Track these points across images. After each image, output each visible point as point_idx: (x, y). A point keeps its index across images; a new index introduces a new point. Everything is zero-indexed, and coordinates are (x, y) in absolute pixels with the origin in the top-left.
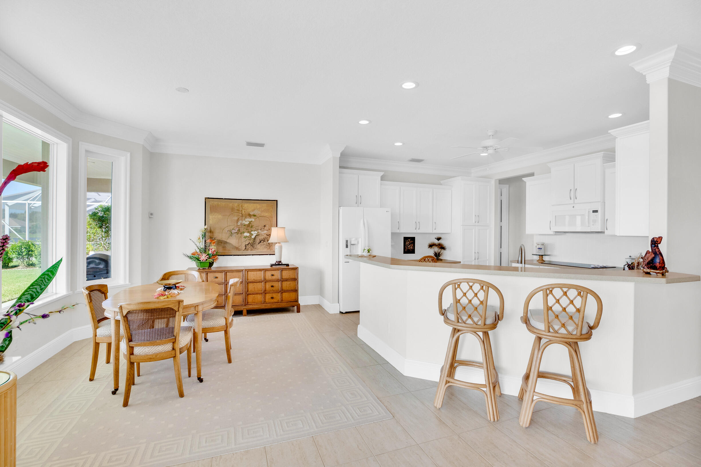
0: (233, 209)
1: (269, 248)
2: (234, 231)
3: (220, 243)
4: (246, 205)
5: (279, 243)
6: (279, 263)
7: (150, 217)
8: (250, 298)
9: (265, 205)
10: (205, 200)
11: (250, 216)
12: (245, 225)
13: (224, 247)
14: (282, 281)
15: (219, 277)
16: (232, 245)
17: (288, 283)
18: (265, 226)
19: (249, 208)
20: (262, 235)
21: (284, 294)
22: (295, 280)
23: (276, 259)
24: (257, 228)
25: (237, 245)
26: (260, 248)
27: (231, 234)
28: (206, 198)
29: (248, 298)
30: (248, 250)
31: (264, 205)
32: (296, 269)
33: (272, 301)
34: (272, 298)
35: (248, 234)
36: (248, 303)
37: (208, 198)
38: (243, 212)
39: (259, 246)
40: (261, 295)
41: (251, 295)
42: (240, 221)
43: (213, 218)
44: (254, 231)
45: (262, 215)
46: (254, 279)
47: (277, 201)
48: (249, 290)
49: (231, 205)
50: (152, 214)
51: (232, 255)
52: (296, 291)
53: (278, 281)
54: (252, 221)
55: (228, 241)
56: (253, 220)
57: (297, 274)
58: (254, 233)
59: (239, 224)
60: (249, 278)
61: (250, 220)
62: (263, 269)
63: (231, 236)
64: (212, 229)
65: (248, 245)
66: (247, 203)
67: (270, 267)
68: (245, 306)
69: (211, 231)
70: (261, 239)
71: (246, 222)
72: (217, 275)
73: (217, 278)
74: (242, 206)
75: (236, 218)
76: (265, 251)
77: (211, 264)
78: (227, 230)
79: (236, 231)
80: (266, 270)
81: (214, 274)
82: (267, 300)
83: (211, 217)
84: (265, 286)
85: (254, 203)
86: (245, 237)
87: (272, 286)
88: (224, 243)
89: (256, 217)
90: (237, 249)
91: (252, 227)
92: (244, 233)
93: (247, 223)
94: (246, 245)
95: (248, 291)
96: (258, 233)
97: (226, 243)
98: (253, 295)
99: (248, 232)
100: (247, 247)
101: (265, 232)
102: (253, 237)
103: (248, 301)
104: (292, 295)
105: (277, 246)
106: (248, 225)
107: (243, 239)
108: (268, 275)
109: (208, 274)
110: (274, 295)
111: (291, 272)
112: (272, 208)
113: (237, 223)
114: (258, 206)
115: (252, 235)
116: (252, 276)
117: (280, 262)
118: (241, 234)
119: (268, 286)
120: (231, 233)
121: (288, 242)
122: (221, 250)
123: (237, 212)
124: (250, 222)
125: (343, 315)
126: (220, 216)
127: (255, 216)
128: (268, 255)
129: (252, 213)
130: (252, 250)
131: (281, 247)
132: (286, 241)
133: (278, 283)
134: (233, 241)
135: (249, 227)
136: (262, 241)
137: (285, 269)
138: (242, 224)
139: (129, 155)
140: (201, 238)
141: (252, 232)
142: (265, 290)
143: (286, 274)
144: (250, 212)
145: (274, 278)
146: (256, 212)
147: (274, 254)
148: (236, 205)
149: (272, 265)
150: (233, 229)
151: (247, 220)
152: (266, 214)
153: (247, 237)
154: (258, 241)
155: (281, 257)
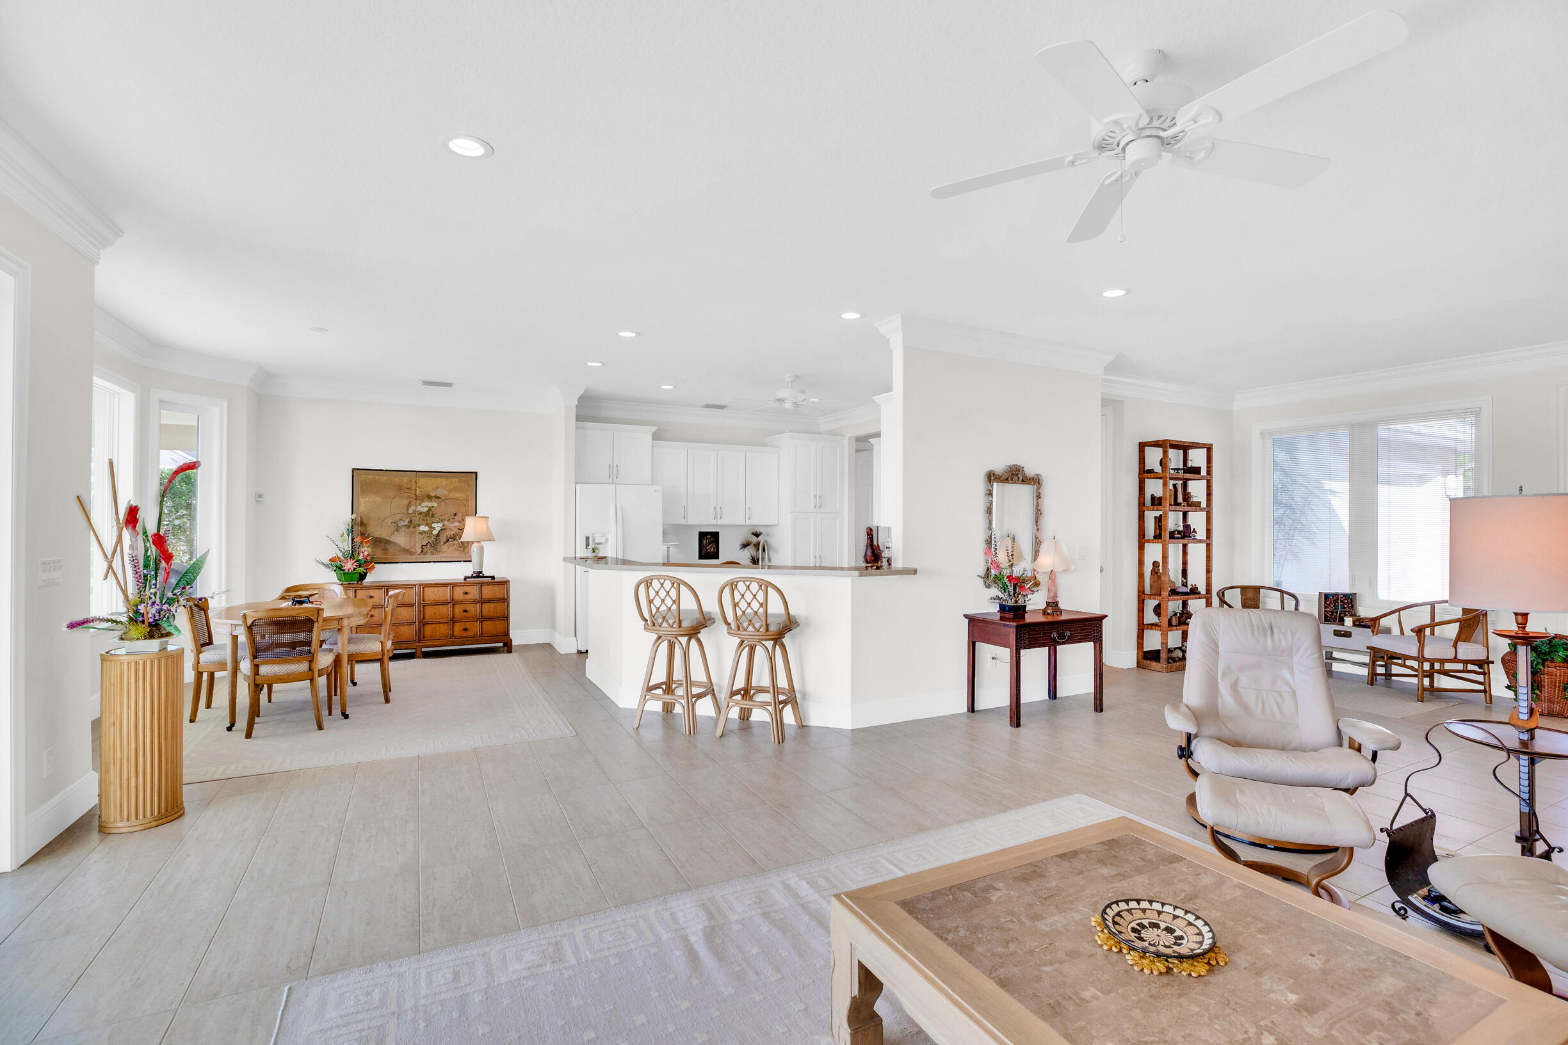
0: (400, 488)
1: (463, 551)
2: (401, 523)
3: (378, 542)
4: (422, 481)
5: (477, 542)
6: (479, 574)
7: (257, 501)
8: (428, 631)
9: (457, 480)
10: (353, 472)
11: (429, 498)
12: (421, 514)
13: (385, 550)
14: (482, 603)
15: (375, 597)
16: (399, 545)
17: (492, 605)
18: (455, 515)
19: (428, 485)
20: (450, 529)
21: (485, 623)
22: (505, 600)
23: (474, 568)
24: (442, 518)
25: (407, 547)
26: (448, 550)
27: (398, 529)
28: (353, 469)
29: (424, 629)
30: (426, 554)
31: (455, 481)
32: (505, 583)
33: (465, 634)
34: (465, 629)
35: (426, 529)
36: (424, 637)
37: (358, 469)
38: (418, 492)
39: (445, 548)
40: (446, 625)
41: (430, 625)
42: (414, 507)
43: (364, 503)
44: (437, 523)
45: (451, 496)
46: (434, 600)
47: (476, 473)
48: (427, 618)
49: (397, 480)
50: (260, 496)
51: (399, 563)
52: (506, 618)
53: (474, 602)
54: (433, 507)
55: (392, 539)
56: (435, 504)
57: (508, 591)
58: (437, 527)
59: (411, 511)
60: (426, 597)
61: (430, 504)
62: (450, 584)
63: (397, 530)
64: (365, 521)
65: (426, 545)
66: (423, 477)
67: (463, 581)
68: (419, 642)
69: (362, 524)
70: (449, 536)
71: (424, 507)
72: (372, 592)
73: (371, 597)
74: (416, 481)
75: (406, 502)
76: (457, 555)
77: (362, 577)
78: (391, 521)
79: (406, 523)
80: (454, 585)
81: (367, 591)
82: (456, 633)
83: (362, 500)
84: (453, 611)
85: (437, 477)
86: (422, 533)
87: (465, 611)
88: (385, 543)
89: (440, 500)
90: (408, 552)
91: (433, 516)
92: (419, 525)
93: (425, 510)
94: (423, 545)
95: (424, 619)
96: (443, 526)
97: (388, 542)
98: (433, 625)
99: (427, 525)
100: (425, 549)
101: (457, 524)
102: (435, 532)
103: (424, 634)
104: (499, 626)
105: (474, 548)
106: (427, 514)
107: (418, 537)
108: (459, 593)
109: (358, 591)
110: (469, 625)
111: (497, 588)
112: (468, 484)
113: (408, 509)
114: (444, 481)
115: (434, 529)
116: (431, 595)
117: (481, 572)
118: (414, 527)
119: (458, 610)
120: (398, 526)
121: (494, 540)
122: (379, 554)
123: (407, 491)
124: (430, 509)
125: (582, 654)
126: (378, 499)
127: (438, 498)
128: (461, 561)
129: (432, 494)
130: (432, 554)
131: (482, 549)
132: (491, 539)
133: (474, 605)
134: (401, 539)
135: (429, 515)
136: (450, 540)
137: (488, 583)
138: (415, 512)
139: (225, 404)
140: (346, 535)
141: (434, 525)
142: (453, 618)
143: (488, 592)
144: (430, 491)
145: (468, 597)
146: (440, 492)
147: (471, 561)
148: (406, 480)
149: (466, 578)
150: (400, 520)
151: (423, 504)
152: (458, 495)
153: (424, 532)
154: (443, 538)
155: (481, 565)
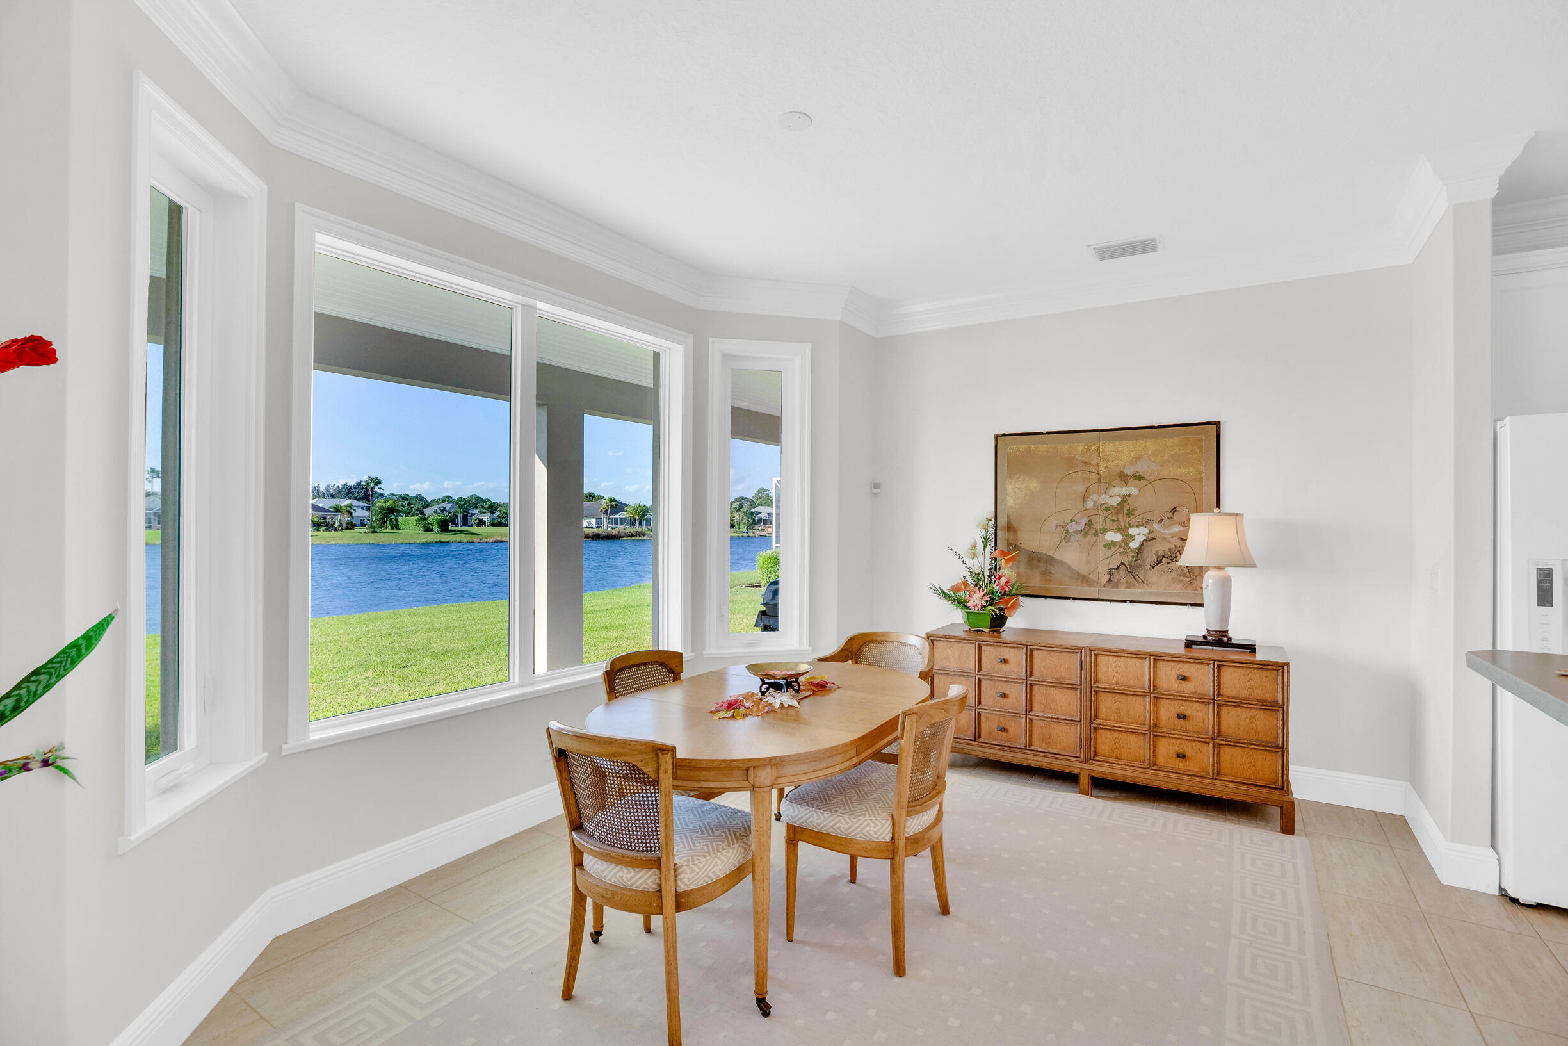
0: (1070, 462)
1: (1191, 583)
2: (1073, 527)
3: (1036, 559)
4: (1110, 447)
5: (1215, 568)
6: (1219, 639)
8: (1105, 742)
9: (1176, 440)
10: (996, 440)
11: (1123, 478)
12: (1107, 509)
13: (1046, 574)
14: (1219, 706)
15: (1011, 661)
16: (1069, 568)
17: (1246, 714)
18: (1174, 510)
19: (1120, 454)
20: (1164, 539)
21: (1227, 752)
22: (1278, 707)
23: (1207, 623)
24: (1147, 516)
25: (1083, 570)
26: (1159, 581)
27: (1067, 536)
28: (997, 436)
29: (1096, 738)
30: (1117, 585)
31: (1172, 441)
32: (1280, 668)
33: (1181, 765)
34: (1182, 756)
35: (1117, 537)
36: (1096, 754)
37: (1004, 435)
38: (1102, 468)
39: (1153, 575)
40: (1141, 737)
41: (1108, 733)
42: (1094, 497)
43: (1017, 490)
44: (1138, 527)
45: (1165, 473)
46: (1117, 683)
47: (1218, 424)
48: (1102, 714)
49: (1065, 449)
50: (877, 486)
51: (1068, 598)
52: (1280, 749)
53: (1202, 699)
54: (1129, 495)
55: (1057, 556)
56: (1134, 491)
57: (1285, 687)
58: (1139, 534)
59: (1090, 504)
60: (1101, 676)
61: (1125, 491)
62: (1149, 655)
63: (1066, 540)
64: (1014, 523)
65: (1118, 568)
66: (1114, 439)
67: (1181, 650)
68: (1087, 762)
69: (1010, 528)
70: (1161, 553)
71: (1112, 499)
72: (1008, 653)
73: (1005, 661)
74: (1098, 449)
75: (1081, 488)
76: (1176, 591)
77: (998, 621)
78: (1055, 523)
79: (1082, 527)
80: (1157, 659)
81: (998, 649)
82: (1161, 760)
83: (1010, 487)
84: (1156, 712)
85: (1137, 438)
86: (1110, 545)
87: (1182, 717)
88: (1046, 562)
89: (1142, 482)
90: (1084, 579)
91: (1130, 513)
92: (1105, 531)
93: (1115, 501)
94: (1111, 569)
95: (1096, 717)
96: (1151, 532)
97: (1050, 560)
98: (1115, 734)
99: (1119, 530)
100: (1116, 577)
101: (1177, 529)
102: (1134, 545)
103: (1095, 747)
104: (1262, 765)
105: (1210, 580)
106: (1119, 509)
107: (1103, 552)
108: (1168, 675)
109: (983, 648)
110: (1189, 748)
111: (1258, 676)
112: (1201, 448)
113: (1084, 501)
114: (1150, 445)
115: (1132, 537)
116: (1111, 671)
117: (1224, 633)
118: (1096, 534)
119: (1167, 712)
120: (1067, 532)
121: (1254, 566)
122: (1036, 582)
123: (1084, 468)
124: (1125, 500)
125: (1517, 908)
126: (1034, 484)
127: (1139, 478)
128: (1185, 604)
129: (1129, 471)
130: (1129, 586)
131: (1225, 586)
132: (1245, 562)
133: (1203, 707)
134: (1072, 556)
135: (1124, 512)
136: (1165, 560)
137: (1236, 664)
138: (1098, 506)
139: (808, 349)
140: (980, 546)
141: (1132, 531)
142: (1155, 726)
143: (1235, 682)
144: (1125, 466)
145: (1187, 687)
146: (1143, 468)
147: (1202, 605)
148: (1080, 448)
149: (1189, 644)
150: (1071, 521)
151: (1112, 491)
152: (1179, 471)
153: (1114, 544)
154: (1150, 557)
155: (1225, 615)
